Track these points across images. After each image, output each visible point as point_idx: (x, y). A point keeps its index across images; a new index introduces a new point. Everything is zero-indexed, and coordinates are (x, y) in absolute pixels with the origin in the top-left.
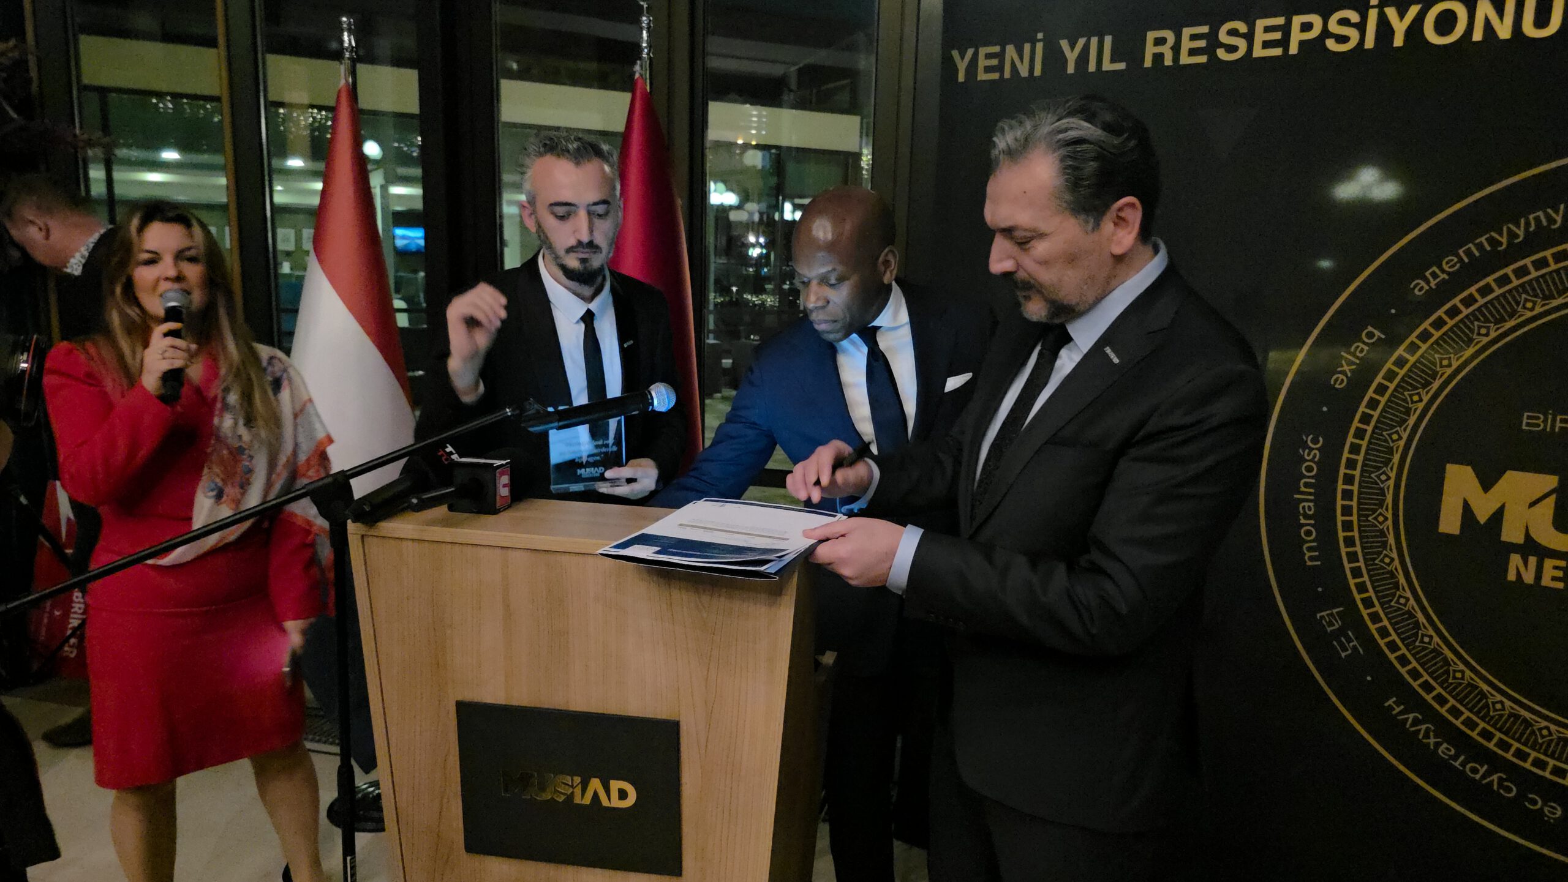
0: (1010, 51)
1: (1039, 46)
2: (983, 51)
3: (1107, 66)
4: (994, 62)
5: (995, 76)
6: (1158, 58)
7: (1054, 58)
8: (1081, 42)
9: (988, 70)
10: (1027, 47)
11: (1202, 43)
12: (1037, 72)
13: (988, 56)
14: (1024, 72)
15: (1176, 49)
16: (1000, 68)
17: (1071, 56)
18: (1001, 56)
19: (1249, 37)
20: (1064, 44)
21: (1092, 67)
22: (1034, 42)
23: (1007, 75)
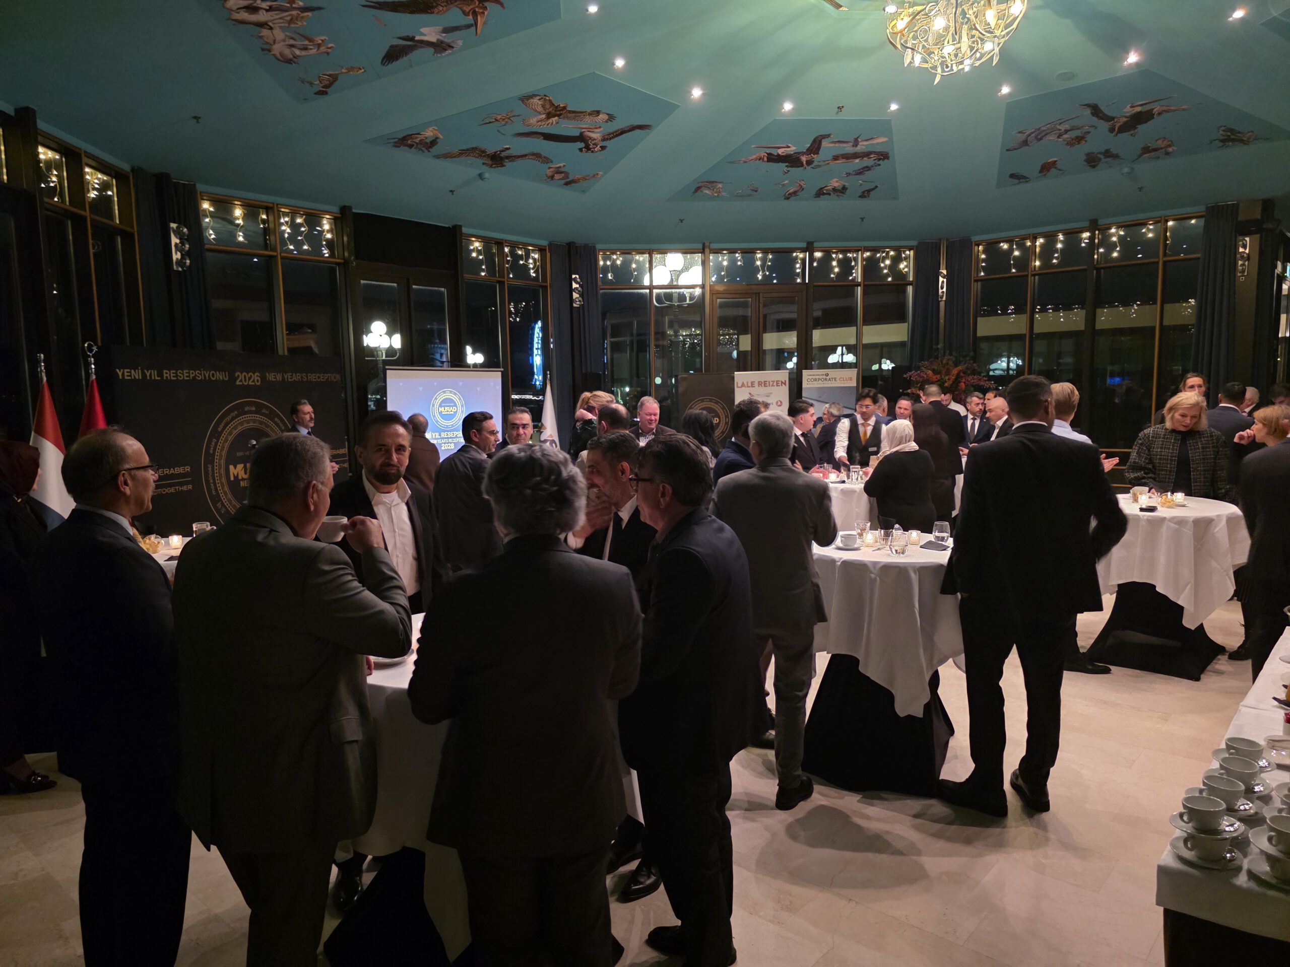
0: (133, 371)
1: (140, 371)
2: (126, 370)
3: (157, 378)
4: (129, 374)
5: (129, 378)
6: (167, 377)
7: (144, 375)
8: (150, 371)
9: (128, 376)
10: (137, 371)
11: (174, 375)
12: (140, 378)
13: (127, 372)
14: (137, 378)
15: (170, 375)
16: (130, 376)
17: (148, 374)
18: (130, 372)
19: (183, 374)
20: (146, 371)
21: (153, 378)
22: (138, 369)
23: (133, 378)
